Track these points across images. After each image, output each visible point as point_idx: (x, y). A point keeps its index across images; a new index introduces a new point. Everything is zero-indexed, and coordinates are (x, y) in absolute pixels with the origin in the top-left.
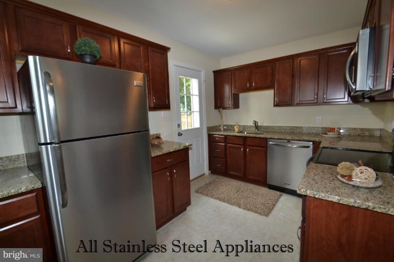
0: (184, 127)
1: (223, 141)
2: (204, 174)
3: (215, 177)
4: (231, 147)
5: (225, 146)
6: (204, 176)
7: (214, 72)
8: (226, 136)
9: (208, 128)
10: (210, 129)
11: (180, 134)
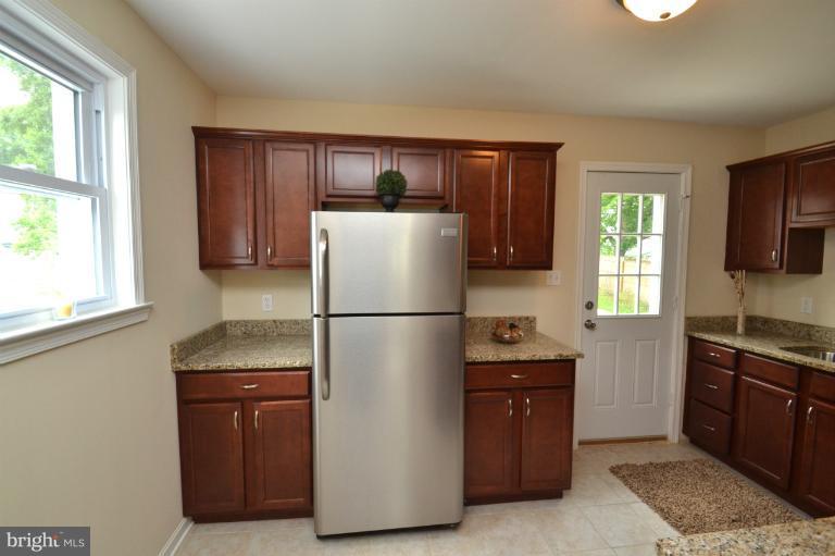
0: (604, 309)
1: (730, 363)
2: (664, 438)
3: (693, 455)
4: (751, 386)
5: (736, 378)
6: (663, 442)
7: (729, 168)
8: (740, 353)
9: (688, 319)
10: (692, 323)
11: (590, 326)
